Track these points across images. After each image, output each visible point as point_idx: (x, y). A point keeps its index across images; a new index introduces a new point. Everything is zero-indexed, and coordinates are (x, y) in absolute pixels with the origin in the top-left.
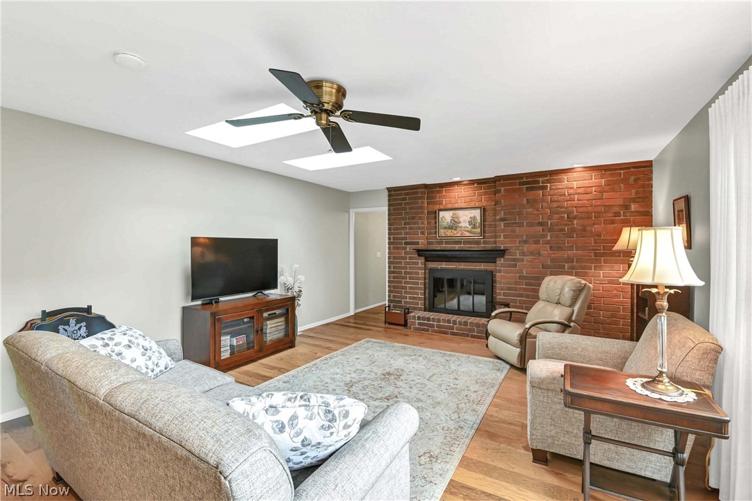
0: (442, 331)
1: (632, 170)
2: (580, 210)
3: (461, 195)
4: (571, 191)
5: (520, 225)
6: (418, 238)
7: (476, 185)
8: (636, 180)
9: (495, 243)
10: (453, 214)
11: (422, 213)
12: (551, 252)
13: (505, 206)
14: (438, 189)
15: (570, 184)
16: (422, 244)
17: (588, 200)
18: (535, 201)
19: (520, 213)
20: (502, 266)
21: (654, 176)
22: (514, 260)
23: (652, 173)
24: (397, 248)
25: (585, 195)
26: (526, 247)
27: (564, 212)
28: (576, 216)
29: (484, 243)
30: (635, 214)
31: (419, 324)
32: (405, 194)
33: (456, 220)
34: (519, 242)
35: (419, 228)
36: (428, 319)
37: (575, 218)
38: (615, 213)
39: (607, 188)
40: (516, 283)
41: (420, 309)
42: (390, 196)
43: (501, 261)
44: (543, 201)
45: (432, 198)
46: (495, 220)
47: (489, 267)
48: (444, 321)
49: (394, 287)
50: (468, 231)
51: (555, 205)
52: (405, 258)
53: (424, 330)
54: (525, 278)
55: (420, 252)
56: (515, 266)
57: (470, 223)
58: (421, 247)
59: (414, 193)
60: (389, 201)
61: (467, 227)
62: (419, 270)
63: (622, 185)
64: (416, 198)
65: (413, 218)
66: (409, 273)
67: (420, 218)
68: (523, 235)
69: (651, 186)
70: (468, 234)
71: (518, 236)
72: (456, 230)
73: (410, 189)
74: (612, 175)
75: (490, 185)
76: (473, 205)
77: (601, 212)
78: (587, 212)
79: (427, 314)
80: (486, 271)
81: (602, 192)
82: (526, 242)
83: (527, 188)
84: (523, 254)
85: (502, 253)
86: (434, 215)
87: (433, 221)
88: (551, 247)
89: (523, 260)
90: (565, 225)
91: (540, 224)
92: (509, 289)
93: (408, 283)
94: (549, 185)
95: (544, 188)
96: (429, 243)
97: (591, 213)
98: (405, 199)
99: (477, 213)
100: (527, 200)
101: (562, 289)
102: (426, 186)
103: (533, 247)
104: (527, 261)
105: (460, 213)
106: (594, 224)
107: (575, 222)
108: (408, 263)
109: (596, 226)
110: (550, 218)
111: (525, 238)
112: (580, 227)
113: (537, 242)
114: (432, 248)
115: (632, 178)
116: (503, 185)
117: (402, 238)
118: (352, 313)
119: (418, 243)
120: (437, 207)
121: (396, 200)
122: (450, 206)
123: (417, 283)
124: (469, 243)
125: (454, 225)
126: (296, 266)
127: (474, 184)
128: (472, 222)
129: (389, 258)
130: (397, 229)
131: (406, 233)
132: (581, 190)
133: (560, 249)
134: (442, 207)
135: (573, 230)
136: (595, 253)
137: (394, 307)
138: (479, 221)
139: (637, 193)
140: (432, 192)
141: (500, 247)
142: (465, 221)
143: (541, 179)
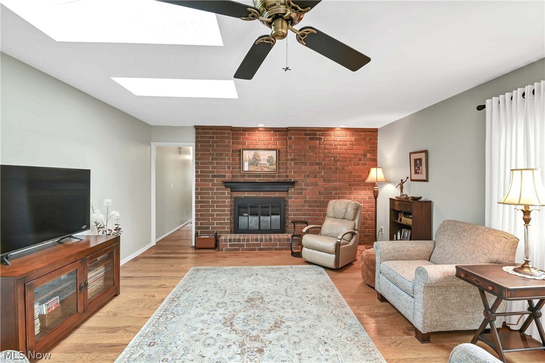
0: (251, 248)
1: (368, 133)
2: (341, 155)
3: (261, 138)
4: (336, 143)
5: (305, 164)
6: (226, 172)
7: (272, 132)
8: (370, 139)
9: (287, 176)
10: (255, 153)
11: (229, 150)
12: (325, 183)
13: (295, 150)
14: (242, 132)
15: (335, 138)
16: (228, 177)
17: (345, 150)
18: (315, 148)
19: (305, 156)
20: (293, 193)
21: (379, 138)
22: (301, 189)
23: (377, 136)
24: (205, 181)
25: (344, 146)
26: (308, 180)
27: (331, 157)
28: (339, 159)
29: (279, 176)
30: (369, 160)
31: (231, 245)
32: (213, 133)
33: (257, 158)
34: (304, 176)
35: (226, 163)
36: (239, 240)
37: (338, 161)
38: (360, 159)
39: (355, 143)
40: (302, 206)
41: (227, 232)
42: (197, 133)
43: (292, 190)
44: (319, 148)
45: (237, 138)
46: (287, 160)
47: (283, 195)
48: (252, 240)
49: (201, 215)
50: (267, 168)
51: (327, 151)
52: (212, 189)
53: (235, 250)
54: (308, 202)
55: (227, 184)
56: (301, 193)
57: (268, 161)
58: (227, 179)
59: (221, 133)
60: (197, 138)
61: (266, 164)
62: (226, 198)
63: (363, 142)
64: (223, 138)
65: (221, 155)
66: (216, 202)
67: (227, 155)
68: (306, 171)
69: (377, 144)
70: (266, 170)
71: (303, 172)
72: (257, 166)
73: (217, 129)
74: (358, 135)
75: (283, 133)
76: (270, 147)
77: (352, 158)
78: (345, 157)
79: (233, 236)
80: (280, 198)
81: (353, 145)
82: (308, 176)
83: (309, 138)
84: (307, 185)
85: (292, 184)
86: (240, 153)
87: (238, 158)
88: (324, 180)
89: (306, 189)
90: (333, 165)
91: (318, 164)
92: (297, 210)
93: (216, 211)
94: (323, 137)
95: (320, 139)
96: (233, 176)
97: (347, 158)
98: (213, 138)
99: (273, 154)
100: (309, 146)
101: (346, 209)
102: (232, 129)
103: (314, 180)
104: (309, 190)
105: (260, 153)
106: (349, 165)
107: (338, 163)
108: (216, 194)
109: (349, 167)
110: (324, 160)
111: (308, 174)
112: (340, 167)
113: (316, 177)
114: (236, 181)
115: (368, 138)
116: (293, 134)
117: (210, 172)
118: (153, 243)
119: (224, 176)
120: (240, 147)
121: (204, 137)
122: (252, 147)
123: (224, 211)
124: (267, 176)
125: (255, 162)
126: (109, 200)
127: (271, 131)
128: (269, 160)
129: (196, 189)
130: (205, 163)
131: (213, 168)
132: (341, 143)
133: (329, 181)
134: (245, 147)
135: (337, 169)
136: (349, 184)
137: (202, 233)
138: (275, 160)
139: (370, 147)
140: (237, 134)
141: (291, 180)
142: (264, 159)
143: (318, 133)
